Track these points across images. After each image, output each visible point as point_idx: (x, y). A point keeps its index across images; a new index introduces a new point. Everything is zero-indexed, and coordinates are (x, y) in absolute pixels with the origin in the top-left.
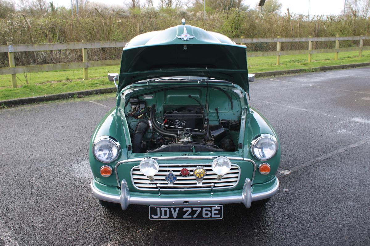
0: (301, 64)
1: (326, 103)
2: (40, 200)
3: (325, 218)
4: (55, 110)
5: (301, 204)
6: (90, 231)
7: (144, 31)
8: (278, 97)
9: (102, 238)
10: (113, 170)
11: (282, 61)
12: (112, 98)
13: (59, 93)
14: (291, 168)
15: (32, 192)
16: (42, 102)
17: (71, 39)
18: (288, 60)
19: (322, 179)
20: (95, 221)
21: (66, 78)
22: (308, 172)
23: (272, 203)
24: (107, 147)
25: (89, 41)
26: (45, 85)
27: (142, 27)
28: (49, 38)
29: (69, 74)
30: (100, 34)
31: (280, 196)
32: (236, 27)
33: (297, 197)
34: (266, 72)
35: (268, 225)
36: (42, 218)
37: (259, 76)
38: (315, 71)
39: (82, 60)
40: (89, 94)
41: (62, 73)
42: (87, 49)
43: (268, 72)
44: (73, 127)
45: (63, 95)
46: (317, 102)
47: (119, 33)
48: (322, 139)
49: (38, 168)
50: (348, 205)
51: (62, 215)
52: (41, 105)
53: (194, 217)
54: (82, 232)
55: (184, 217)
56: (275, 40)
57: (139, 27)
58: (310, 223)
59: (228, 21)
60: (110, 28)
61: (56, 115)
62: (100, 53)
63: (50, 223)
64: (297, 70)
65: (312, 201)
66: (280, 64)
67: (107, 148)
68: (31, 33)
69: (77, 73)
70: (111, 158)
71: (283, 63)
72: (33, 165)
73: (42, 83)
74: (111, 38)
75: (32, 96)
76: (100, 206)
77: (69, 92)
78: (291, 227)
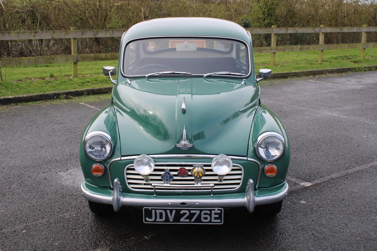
0: (351, 62)
1: (373, 109)
2: (22, 207)
3: (343, 231)
4: (37, 113)
5: (318, 216)
6: (78, 238)
7: (150, 17)
8: (313, 101)
9: (91, 244)
10: (106, 169)
11: (326, 57)
12: (106, 99)
13: (42, 93)
14: (313, 180)
15: (13, 199)
16: (20, 104)
17: (57, 27)
18: (334, 56)
19: (349, 192)
20: (84, 228)
21: (50, 74)
22: (334, 184)
23: (285, 214)
24: (100, 143)
25: (79, 29)
26: (24, 82)
27: (148, 12)
28: (28, 25)
29: (54, 69)
30: (94, 20)
31: (295, 208)
32: (269, 13)
33: (315, 209)
34: (303, 71)
35: (277, 236)
36: (25, 225)
37: (294, 76)
38: (368, 71)
39: (70, 53)
40: (78, 94)
41: (44, 69)
42: (76, 38)
43: (306, 71)
44: (59, 131)
45: (47, 94)
46: (362, 107)
47: (117, 20)
48: (358, 149)
49: (19, 175)
50: (372, 219)
51: (48, 222)
52: (19, 106)
53: (192, 221)
54: (69, 238)
55: (181, 221)
56: (317, 30)
57: (144, 12)
58: (324, 235)
59: (259, 4)
60: (107, 12)
61: (38, 118)
62: (93, 44)
63: (34, 229)
64: (344, 69)
65: (331, 214)
66: (323, 61)
67: (99, 145)
68: (4, 18)
69: (63, 69)
70: (103, 156)
71: (327, 60)
72: (12, 171)
73: (20, 80)
74: (108, 26)
75: (8, 96)
76: (90, 214)
77: (54, 92)
78: (302, 238)
